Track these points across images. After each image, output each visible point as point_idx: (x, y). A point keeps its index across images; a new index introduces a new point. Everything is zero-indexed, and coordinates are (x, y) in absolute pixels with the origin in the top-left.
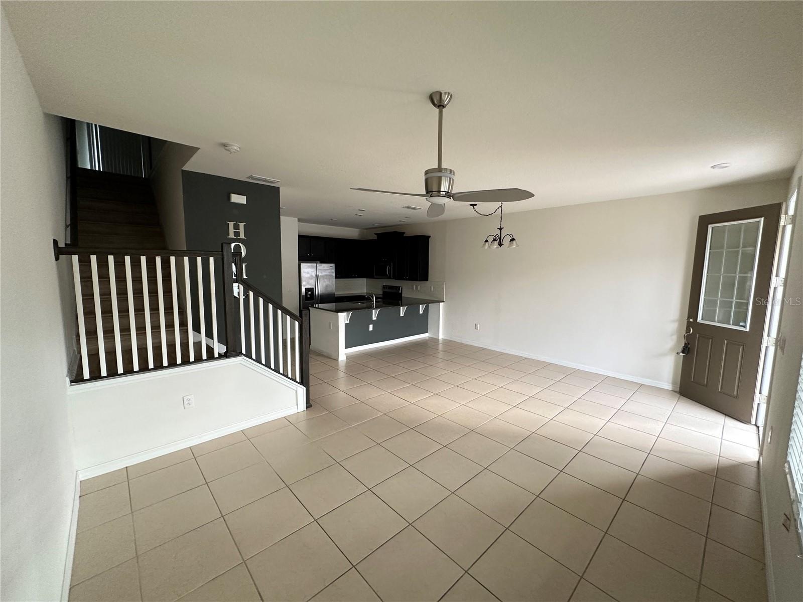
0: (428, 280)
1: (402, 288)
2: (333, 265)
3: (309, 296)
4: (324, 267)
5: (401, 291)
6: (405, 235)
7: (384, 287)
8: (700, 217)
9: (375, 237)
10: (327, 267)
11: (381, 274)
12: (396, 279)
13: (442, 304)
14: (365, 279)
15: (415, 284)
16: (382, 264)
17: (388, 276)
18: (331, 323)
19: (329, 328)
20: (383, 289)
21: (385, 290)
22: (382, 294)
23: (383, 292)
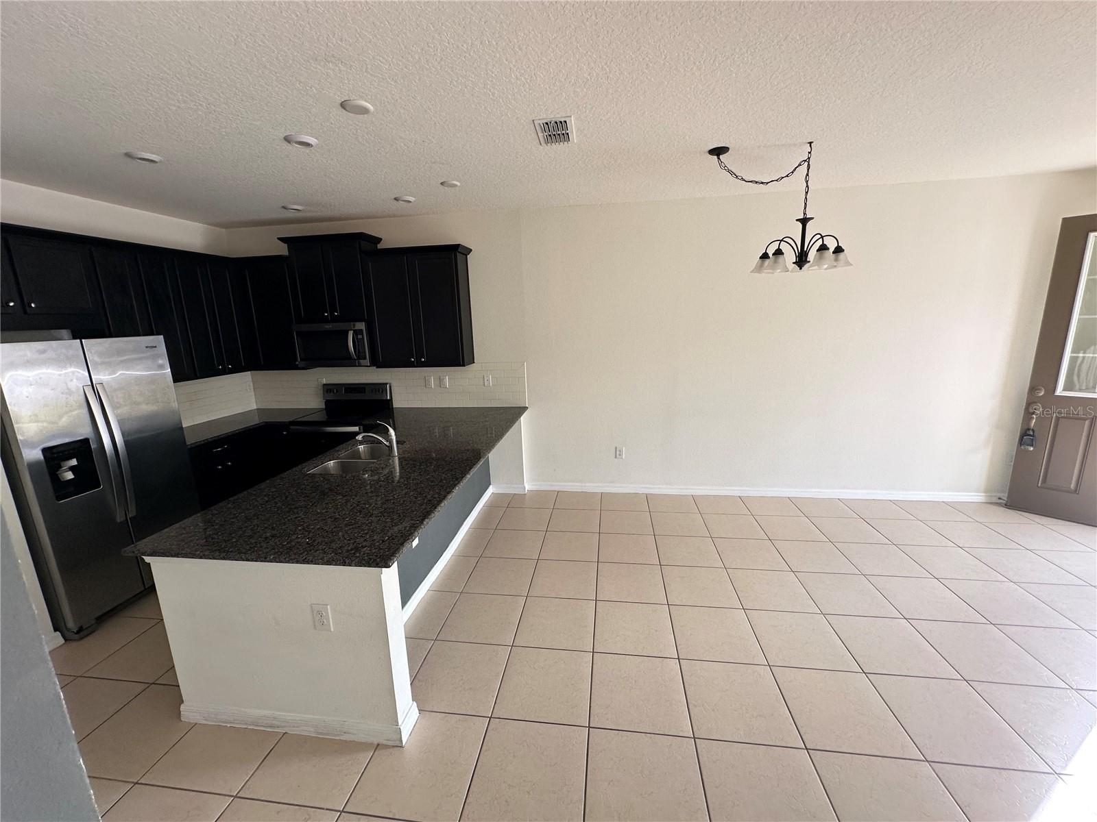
0: (474, 363)
1: (390, 387)
2: (156, 338)
3: (69, 476)
4: (119, 352)
5: (391, 396)
6: (380, 246)
7: (328, 388)
8: (1065, 220)
9: (283, 249)
10: (135, 351)
12: (378, 367)
13: (524, 415)
14: (249, 373)
15: (432, 374)
16: (328, 327)
17: (355, 359)
18: (327, 605)
19: (315, 628)
20: (324, 394)
21: (331, 397)
22: (324, 407)
23: (325, 402)
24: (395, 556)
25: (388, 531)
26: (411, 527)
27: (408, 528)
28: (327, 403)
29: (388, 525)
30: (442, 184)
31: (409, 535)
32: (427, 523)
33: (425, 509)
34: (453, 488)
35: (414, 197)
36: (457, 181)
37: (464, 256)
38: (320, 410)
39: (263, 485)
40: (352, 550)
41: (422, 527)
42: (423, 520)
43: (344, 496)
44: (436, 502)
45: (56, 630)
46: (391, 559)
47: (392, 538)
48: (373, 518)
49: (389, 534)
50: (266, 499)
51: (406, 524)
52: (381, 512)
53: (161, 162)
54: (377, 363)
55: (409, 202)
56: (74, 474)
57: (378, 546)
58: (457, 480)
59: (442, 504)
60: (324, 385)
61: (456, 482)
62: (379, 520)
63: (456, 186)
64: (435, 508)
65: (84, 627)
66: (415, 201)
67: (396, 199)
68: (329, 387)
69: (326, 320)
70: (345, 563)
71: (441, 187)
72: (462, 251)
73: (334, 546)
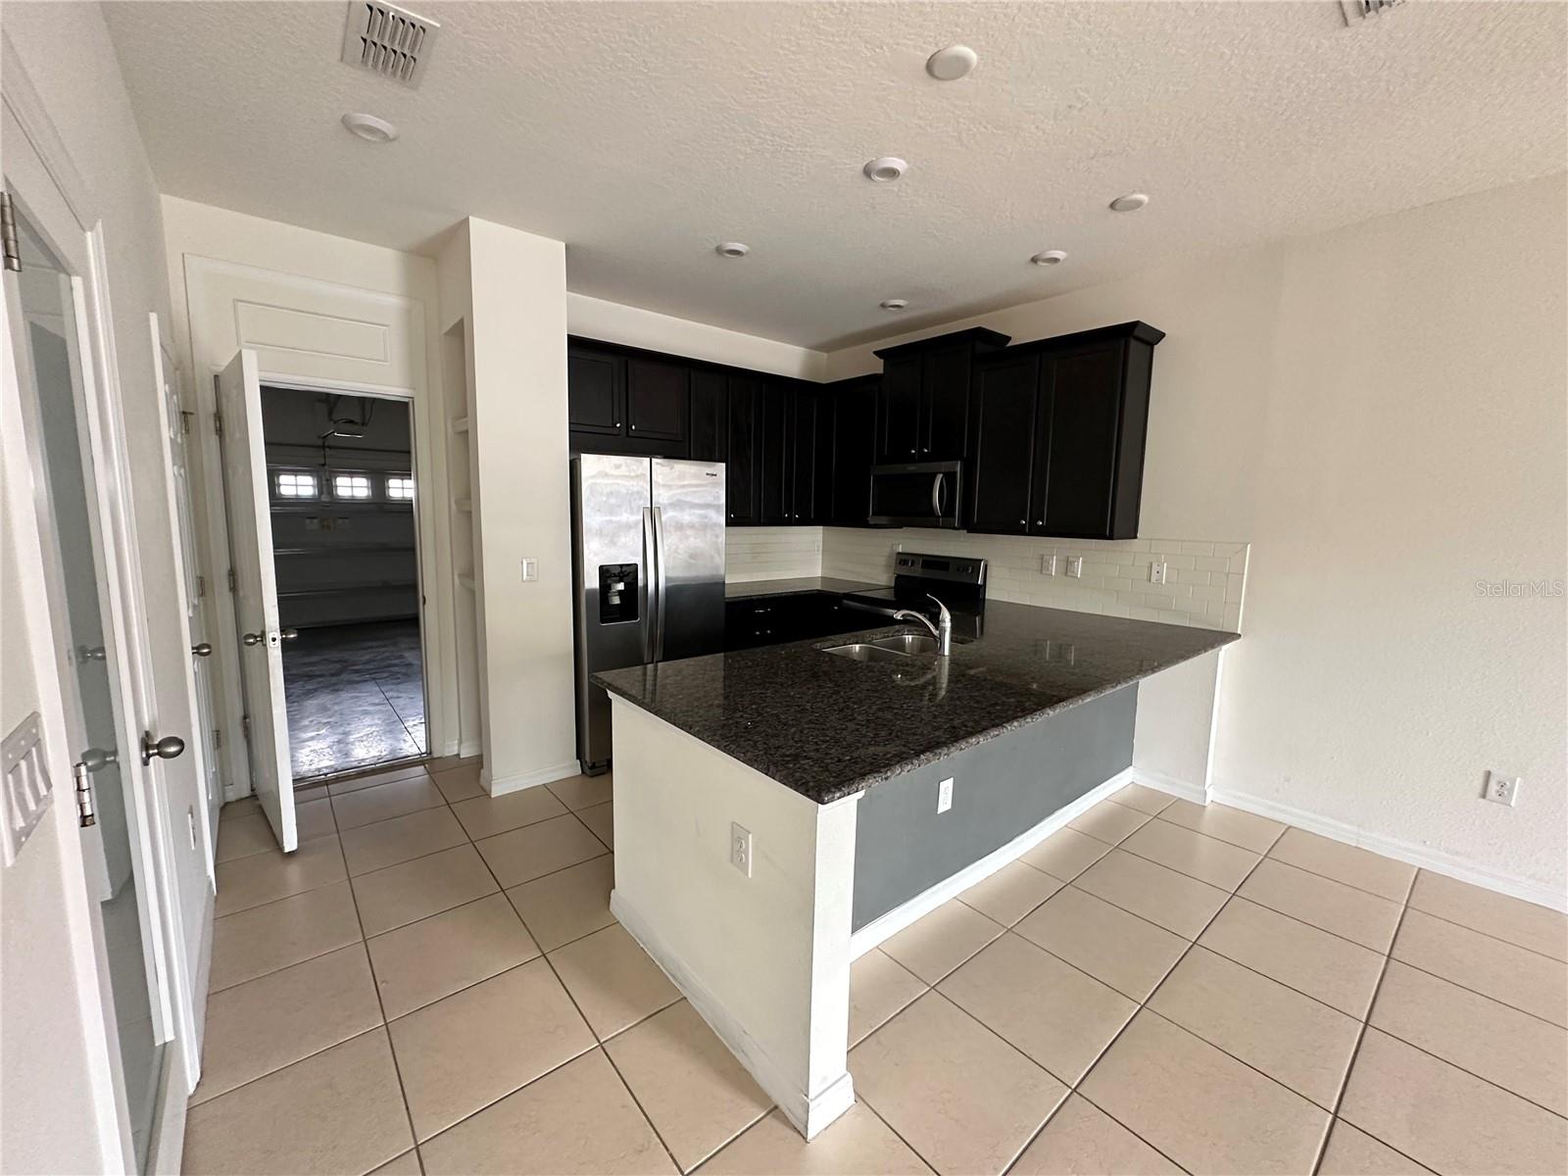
0: (1135, 537)
1: (986, 567)
2: (720, 469)
3: (616, 600)
4: (681, 476)
5: (986, 578)
7: (903, 559)
9: (877, 367)
10: (695, 476)
11: (908, 510)
12: (970, 531)
13: (1226, 651)
14: (820, 529)
15: (1056, 549)
16: (912, 468)
17: (939, 517)
18: (749, 833)
19: (732, 861)
20: (896, 566)
21: (905, 571)
22: (893, 585)
23: (896, 578)
24: (840, 790)
25: (858, 748)
26: (895, 756)
27: (888, 756)
28: (899, 578)
29: (864, 740)
30: (1112, 206)
31: (884, 767)
32: (929, 761)
33: (939, 737)
34: (1008, 722)
35: (1065, 250)
36: (1141, 192)
37: (1149, 348)
38: (889, 588)
39: (758, 650)
40: (788, 756)
41: (916, 762)
42: (923, 752)
43: (836, 686)
44: (962, 733)
45: (578, 758)
46: (829, 791)
47: (854, 761)
48: (851, 726)
49: (855, 755)
50: (750, 664)
51: (892, 749)
52: (868, 720)
53: (748, 252)
54: (971, 525)
55: (1056, 260)
56: (621, 600)
57: (828, 764)
58: (1023, 711)
59: (973, 740)
60: (899, 553)
61: (1020, 714)
62: (857, 730)
63: (1139, 204)
64: (956, 741)
65: (597, 765)
66: (1065, 259)
67: (1034, 260)
68: (903, 557)
69: (912, 459)
70: (768, 770)
71: (1113, 214)
72: (1142, 335)
73: (773, 742)
